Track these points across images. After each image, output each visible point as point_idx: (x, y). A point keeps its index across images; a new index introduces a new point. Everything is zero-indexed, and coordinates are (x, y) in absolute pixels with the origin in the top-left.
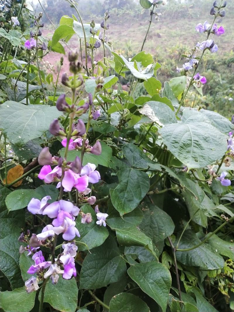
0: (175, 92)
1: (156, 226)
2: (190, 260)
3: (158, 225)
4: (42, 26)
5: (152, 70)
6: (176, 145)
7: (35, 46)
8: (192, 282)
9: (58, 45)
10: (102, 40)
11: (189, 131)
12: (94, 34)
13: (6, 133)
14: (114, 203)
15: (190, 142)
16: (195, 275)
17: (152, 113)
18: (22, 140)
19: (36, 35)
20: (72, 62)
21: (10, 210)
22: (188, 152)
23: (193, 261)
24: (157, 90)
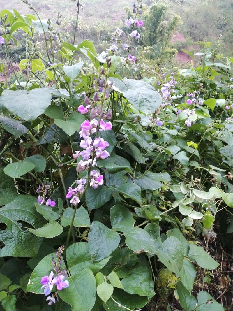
4: (9, 26)
12: (51, 30)
15: (143, 99)
21: (15, 178)
22: (144, 105)
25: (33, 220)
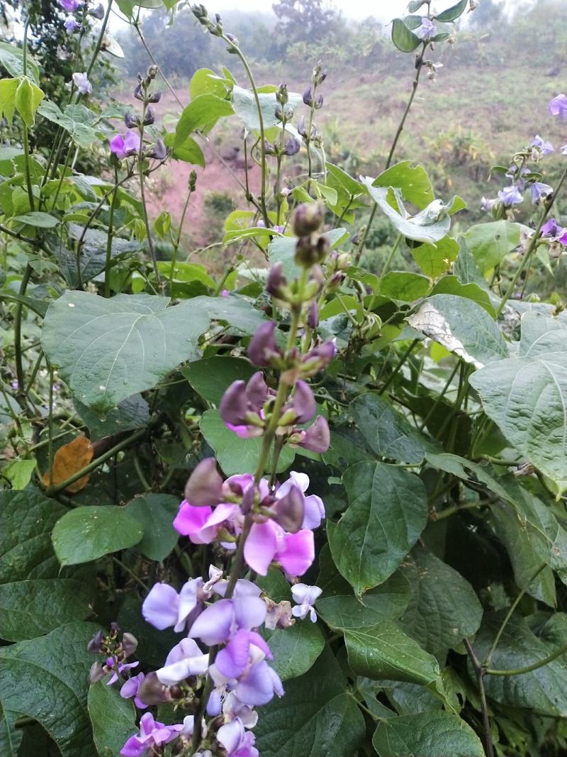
0: (481, 260)
1: (435, 608)
2: (512, 690)
3: (438, 606)
4: (155, 101)
5: (445, 216)
6: (522, 421)
7: (138, 148)
8: (517, 748)
9: (187, 144)
10: (305, 136)
11: (552, 382)
12: (286, 120)
13: (69, 375)
14: (339, 560)
15: (558, 413)
16: (525, 729)
17: (444, 328)
18: (110, 397)
19: (139, 122)
20: (305, 239)
21: (64, 563)
22: (556, 441)
23: (520, 693)
24: (446, 261)
25: (71, 731)
